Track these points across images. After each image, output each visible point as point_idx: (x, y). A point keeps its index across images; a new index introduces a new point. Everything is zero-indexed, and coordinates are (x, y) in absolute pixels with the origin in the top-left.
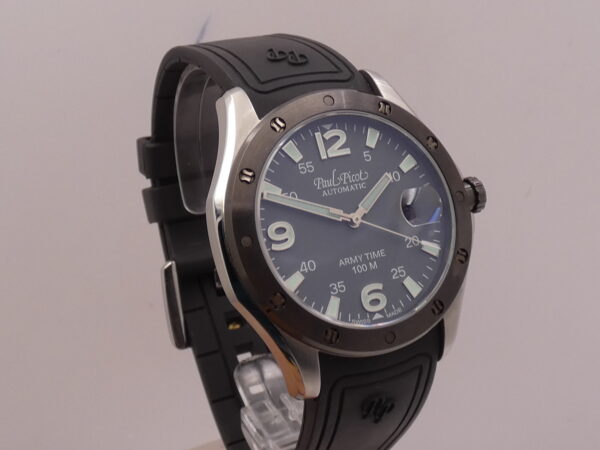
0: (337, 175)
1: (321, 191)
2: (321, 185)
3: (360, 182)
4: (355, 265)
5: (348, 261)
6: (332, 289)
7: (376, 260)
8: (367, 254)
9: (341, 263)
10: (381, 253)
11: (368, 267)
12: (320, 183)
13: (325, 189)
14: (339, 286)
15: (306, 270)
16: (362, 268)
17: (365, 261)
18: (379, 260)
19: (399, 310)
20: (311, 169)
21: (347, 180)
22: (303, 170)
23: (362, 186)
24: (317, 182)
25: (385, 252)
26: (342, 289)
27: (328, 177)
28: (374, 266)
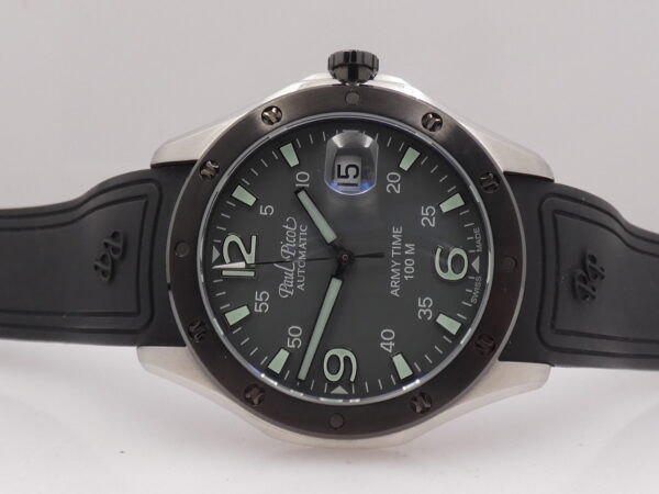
0: (282, 262)
1: (297, 290)
2: (289, 289)
3: (298, 231)
4: (403, 274)
5: (394, 284)
6: (425, 317)
7: (403, 243)
8: (393, 253)
9: (394, 293)
10: (397, 233)
11: (410, 256)
12: (286, 289)
13: (296, 284)
14: (424, 306)
15: (391, 344)
16: (409, 265)
17: (401, 259)
18: (405, 240)
19: (477, 231)
20: (264, 296)
21: (291, 249)
22: (264, 307)
23: (304, 231)
24: (284, 293)
25: (397, 226)
26: (428, 302)
27: (281, 276)
28: (410, 249)
